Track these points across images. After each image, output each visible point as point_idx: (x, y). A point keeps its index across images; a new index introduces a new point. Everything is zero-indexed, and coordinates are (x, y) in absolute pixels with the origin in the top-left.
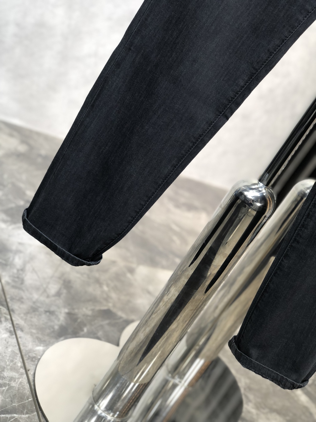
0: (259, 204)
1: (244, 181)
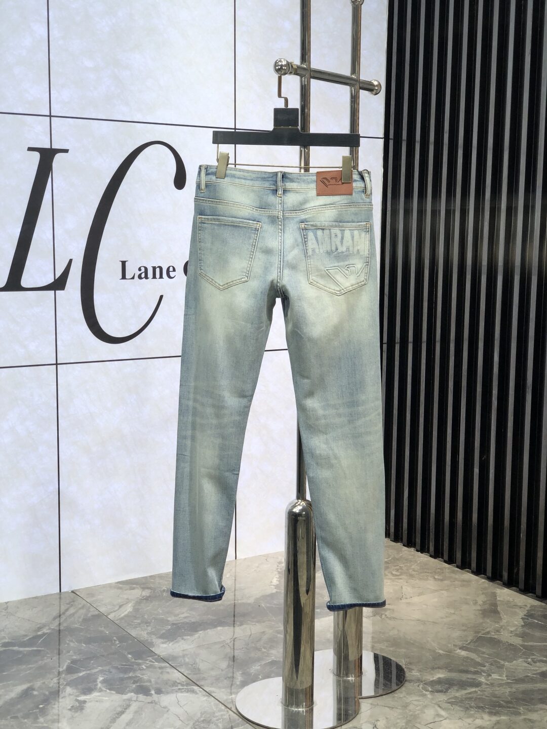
0: (304, 513)
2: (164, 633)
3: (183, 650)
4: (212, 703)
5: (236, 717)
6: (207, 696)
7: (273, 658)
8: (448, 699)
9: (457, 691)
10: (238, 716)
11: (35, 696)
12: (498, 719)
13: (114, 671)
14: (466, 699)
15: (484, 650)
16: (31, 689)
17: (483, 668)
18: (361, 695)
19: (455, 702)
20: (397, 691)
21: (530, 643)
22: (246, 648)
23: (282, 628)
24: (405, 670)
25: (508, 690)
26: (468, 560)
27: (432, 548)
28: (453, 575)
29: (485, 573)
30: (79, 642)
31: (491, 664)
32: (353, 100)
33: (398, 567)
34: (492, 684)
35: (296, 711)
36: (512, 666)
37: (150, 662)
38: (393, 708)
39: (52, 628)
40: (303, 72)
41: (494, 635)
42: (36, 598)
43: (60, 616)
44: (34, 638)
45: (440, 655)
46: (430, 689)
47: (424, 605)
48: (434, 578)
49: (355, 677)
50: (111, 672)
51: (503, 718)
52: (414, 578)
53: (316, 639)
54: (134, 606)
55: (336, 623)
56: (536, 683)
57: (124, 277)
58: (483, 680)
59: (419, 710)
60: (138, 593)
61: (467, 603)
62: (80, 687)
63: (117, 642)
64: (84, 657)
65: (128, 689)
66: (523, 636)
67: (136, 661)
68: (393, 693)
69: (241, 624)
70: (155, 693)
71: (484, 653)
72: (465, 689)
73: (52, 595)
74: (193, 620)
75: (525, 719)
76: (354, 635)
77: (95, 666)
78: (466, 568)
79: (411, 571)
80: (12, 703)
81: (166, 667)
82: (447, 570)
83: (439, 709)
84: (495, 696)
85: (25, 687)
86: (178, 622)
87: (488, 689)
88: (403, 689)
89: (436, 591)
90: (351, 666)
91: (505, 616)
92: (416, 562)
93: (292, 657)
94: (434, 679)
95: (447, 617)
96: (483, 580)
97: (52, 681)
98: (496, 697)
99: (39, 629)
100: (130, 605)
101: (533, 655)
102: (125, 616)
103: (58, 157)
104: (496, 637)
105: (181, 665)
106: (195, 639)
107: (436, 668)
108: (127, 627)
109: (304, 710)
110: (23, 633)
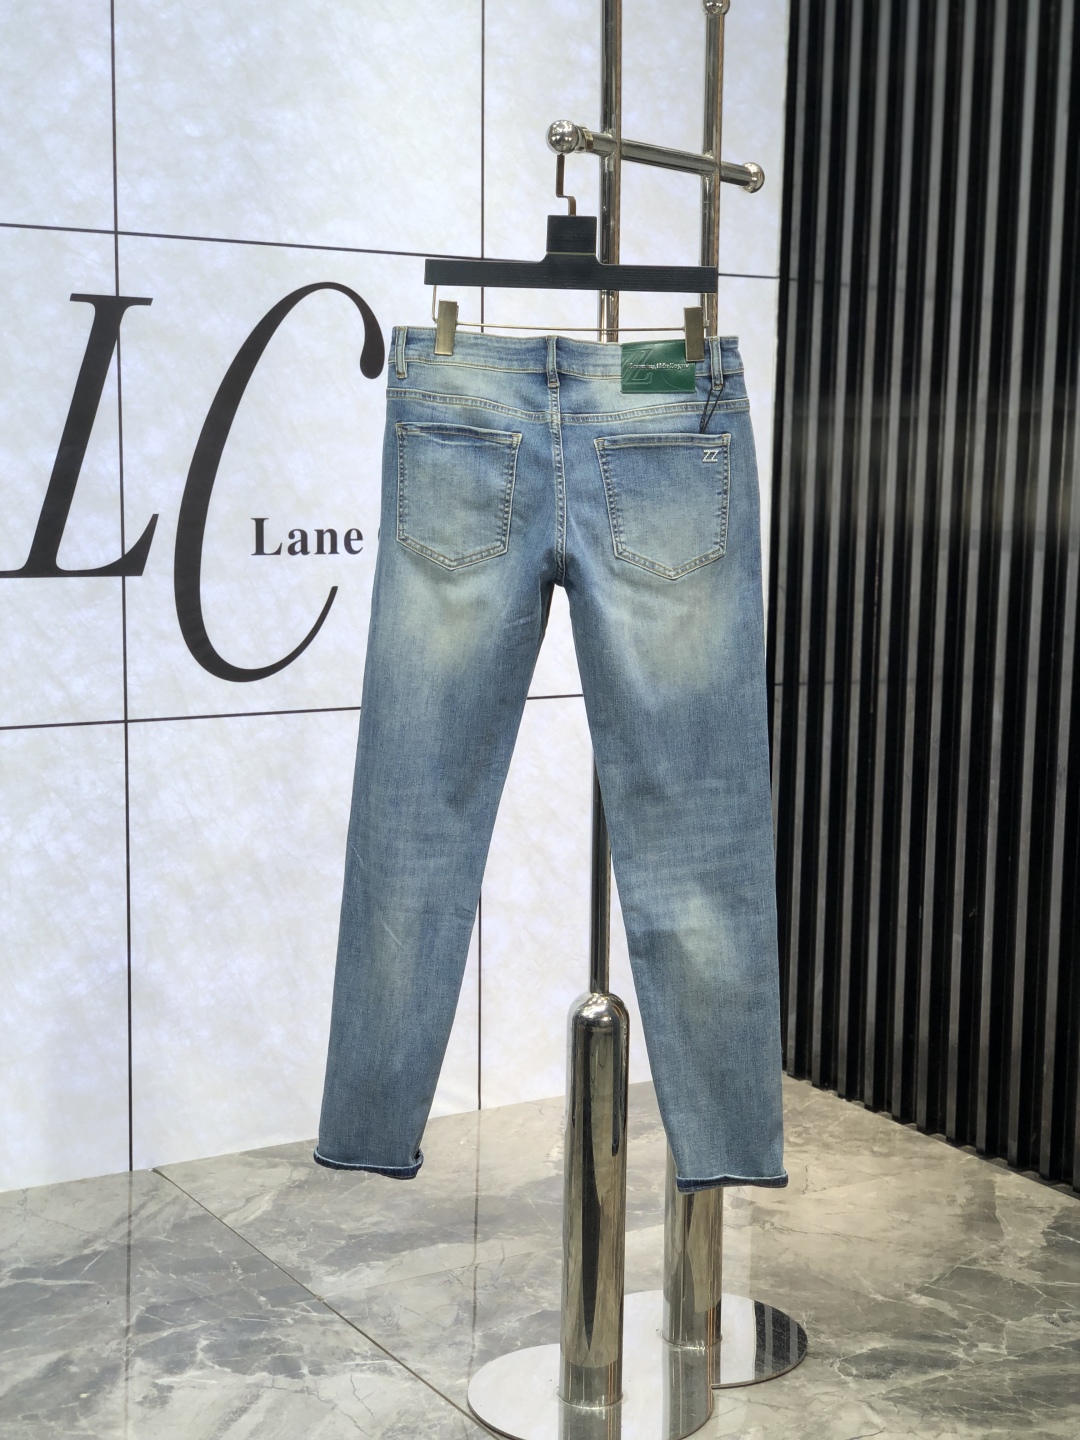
0: (605, 1019)
1: (577, 1001)
2: (331, 1255)
3: (369, 1289)
4: (422, 1395)
5: (468, 1422)
6: (412, 1379)
7: (545, 1305)
8: (889, 1392)
9: (909, 1375)
10: (472, 1419)
11: (75, 1374)
12: (987, 1432)
13: (230, 1328)
14: (925, 1391)
15: (963, 1295)
16: (66, 1361)
17: (962, 1331)
18: (718, 1380)
19: (901, 1398)
20: (789, 1375)
21: (1058, 1283)
22: (493, 1285)
23: (561, 1248)
24: (807, 1332)
25: (1008, 1376)
26: (940, 1114)
27: (869, 1092)
28: (909, 1145)
29: (973, 1142)
30: (164, 1269)
31: (979, 1324)
32: (707, 202)
33: (800, 1129)
34: (978, 1363)
35: (587, 1412)
36: (1020, 1327)
37: (302, 1310)
38: (779, 1408)
39: (112, 1241)
40: (605, 148)
41: (984, 1265)
42: (83, 1181)
43: (130, 1216)
44: (74, 1260)
45: (878, 1304)
46: (855, 1372)
47: (849, 1203)
48: (873, 1152)
49: (706, 1345)
50: (225, 1330)
51: (996, 1430)
52: (831, 1151)
53: (627, 1268)
54: (274, 1201)
55: (670, 1239)
56: (1065, 1362)
57: (260, 550)
58: (960, 1354)
59: (828, 1413)
60: (283, 1174)
61: (934, 1202)
62: (162, 1359)
63: (239, 1271)
64: (173, 1300)
65: (256, 1364)
66: (1046, 1268)
67: (276, 1309)
68: (780, 1378)
69: (486, 1238)
70: (311, 1372)
71: (964, 1301)
72: (925, 1373)
73: (114, 1176)
74: (391, 1229)
75: (1040, 1434)
76: (704, 1261)
77: (193, 1317)
78: (937, 1132)
79: (825, 1136)
80: (30, 1388)
81: (331, 1322)
82: (898, 1136)
83: (869, 1412)
84: (983, 1388)
85: (54, 1356)
86: (360, 1232)
87: (970, 1374)
88: (800, 1370)
89: (875, 1176)
90: (699, 1322)
91: (1009, 1228)
92: (837, 1118)
93: (579, 1303)
94: (864, 1351)
95: (894, 1228)
96: (970, 1157)
97: (108, 1347)
98: (985, 1390)
99: (87, 1243)
100: (267, 1198)
101: (1063, 1305)
102: (256, 1219)
103: (131, 313)
104: (990, 1269)
105: (364, 1318)
106: (393, 1267)
107: (868, 1330)
108: (261, 1242)
109: (603, 1409)
110: (57, 1251)
